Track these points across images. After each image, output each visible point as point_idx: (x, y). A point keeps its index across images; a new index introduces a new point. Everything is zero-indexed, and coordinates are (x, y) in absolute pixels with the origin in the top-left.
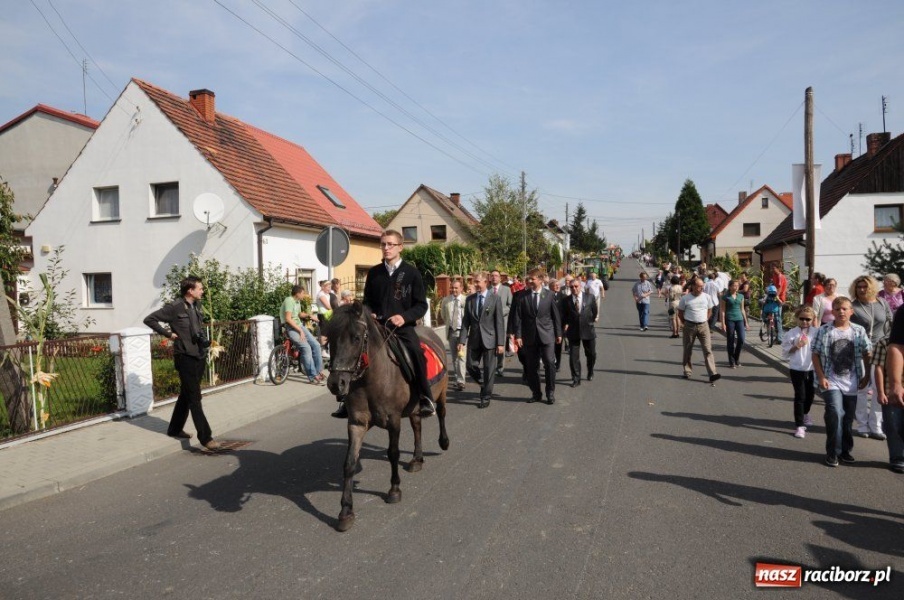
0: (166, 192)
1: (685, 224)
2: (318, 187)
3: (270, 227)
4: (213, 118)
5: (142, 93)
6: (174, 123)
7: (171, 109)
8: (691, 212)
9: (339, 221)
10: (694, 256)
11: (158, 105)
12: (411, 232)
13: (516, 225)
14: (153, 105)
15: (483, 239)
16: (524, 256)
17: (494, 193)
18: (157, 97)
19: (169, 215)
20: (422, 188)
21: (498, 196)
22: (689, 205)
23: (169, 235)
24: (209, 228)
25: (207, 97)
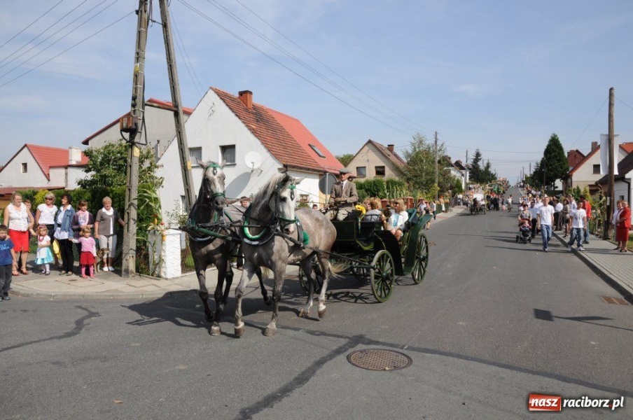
0: (227, 150)
2: (309, 145)
4: (251, 107)
5: (215, 95)
6: (233, 112)
7: (231, 104)
11: (225, 102)
12: (362, 171)
14: (221, 101)
15: (409, 176)
19: (230, 164)
20: (370, 142)
21: (419, 147)
24: (253, 171)
25: (248, 94)
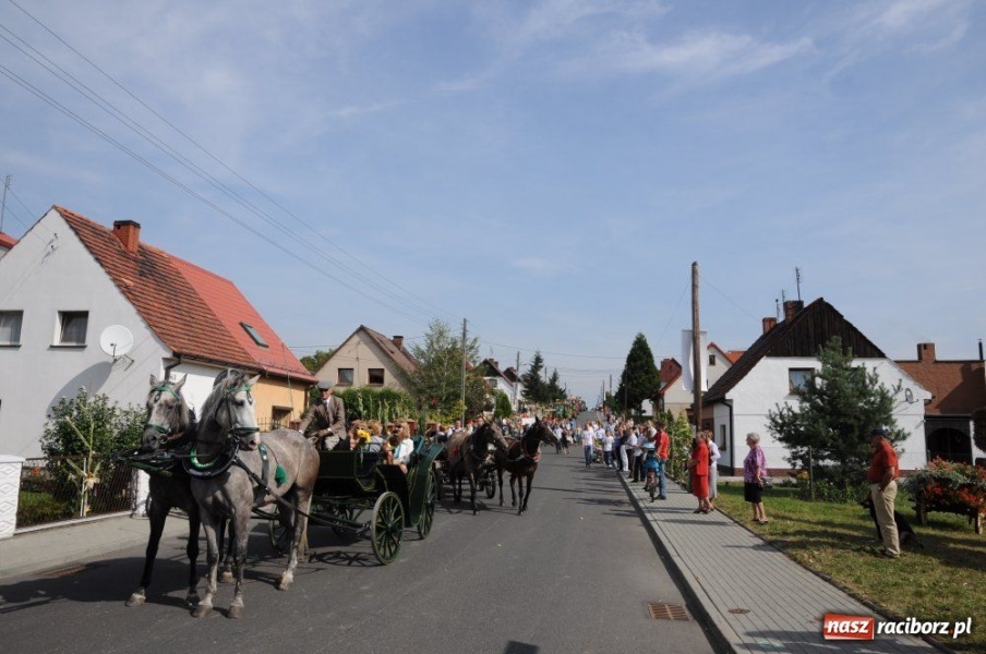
0: (74, 321)
1: (635, 378)
2: (242, 324)
3: (179, 363)
4: (136, 249)
5: (62, 221)
6: (91, 253)
7: (91, 238)
8: (642, 367)
9: (257, 361)
10: (644, 411)
11: (77, 233)
12: (348, 374)
13: (455, 373)
14: (72, 233)
15: (421, 385)
16: (462, 405)
17: (434, 340)
18: (78, 225)
19: (74, 344)
20: (362, 329)
21: (438, 342)
22: (641, 359)
23: (73, 364)
24: (115, 360)
25: (132, 228)
